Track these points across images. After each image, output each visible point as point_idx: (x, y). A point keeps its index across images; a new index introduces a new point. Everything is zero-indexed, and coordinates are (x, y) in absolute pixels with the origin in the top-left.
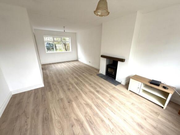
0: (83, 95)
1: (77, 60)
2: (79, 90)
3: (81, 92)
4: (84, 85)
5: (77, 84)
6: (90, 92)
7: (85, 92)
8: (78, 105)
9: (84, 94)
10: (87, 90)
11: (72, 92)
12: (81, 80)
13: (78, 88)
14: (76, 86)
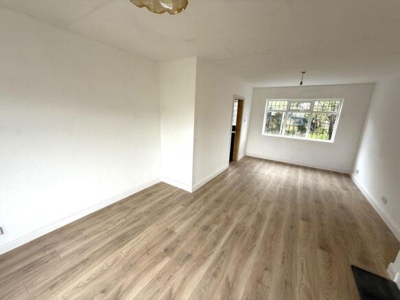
0: (203, 270)
1: (348, 176)
2: (218, 250)
3: (212, 258)
4: (247, 252)
5: (236, 232)
6: (228, 283)
7: (219, 268)
8: (163, 274)
9: (209, 270)
10: (229, 270)
11: (202, 239)
12: (262, 234)
13: (221, 244)
14: (228, 233)
